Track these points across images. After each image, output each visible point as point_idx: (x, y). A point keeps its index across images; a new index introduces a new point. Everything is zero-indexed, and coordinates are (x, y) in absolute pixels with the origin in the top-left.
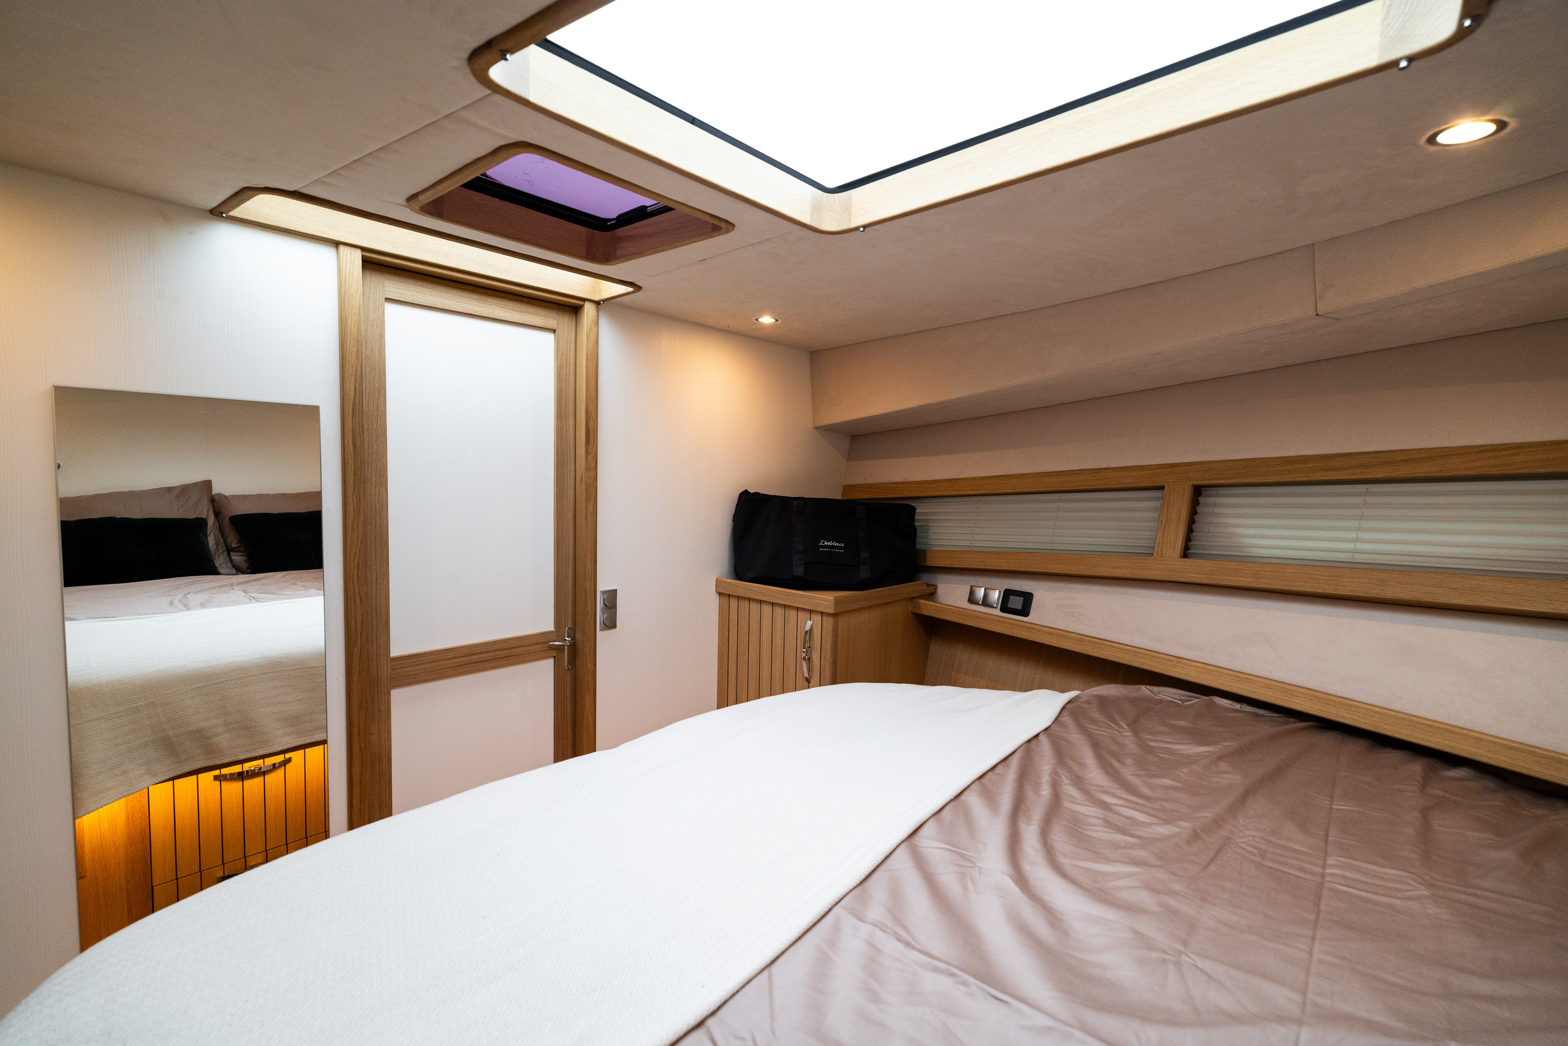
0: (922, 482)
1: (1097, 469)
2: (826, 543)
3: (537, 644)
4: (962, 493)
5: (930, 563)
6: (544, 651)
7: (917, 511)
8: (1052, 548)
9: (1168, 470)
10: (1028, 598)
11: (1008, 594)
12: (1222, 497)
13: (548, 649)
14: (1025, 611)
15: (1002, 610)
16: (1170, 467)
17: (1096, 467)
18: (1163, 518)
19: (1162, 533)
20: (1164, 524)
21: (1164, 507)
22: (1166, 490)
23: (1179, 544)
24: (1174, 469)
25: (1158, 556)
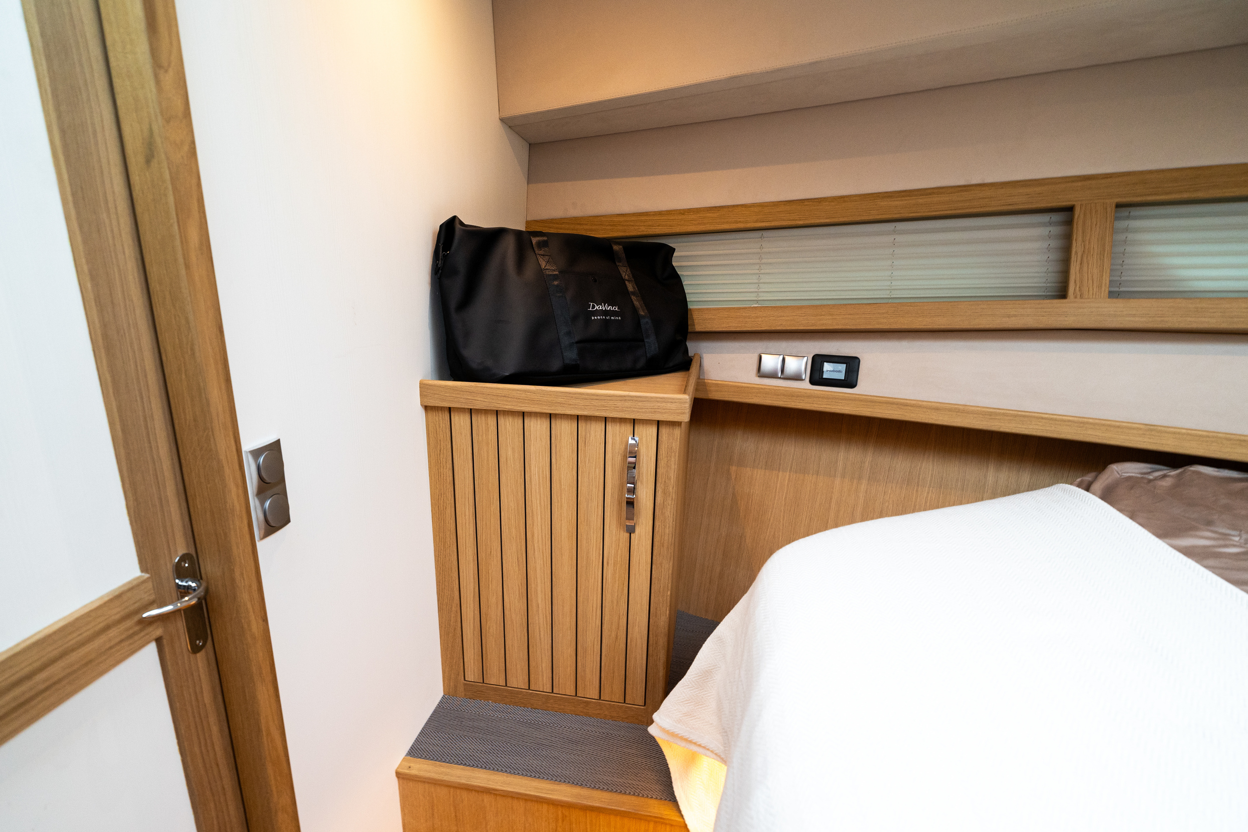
0: (669, 212)
1: (964, 186)
2: (597, 307)
3: (107, 628)
4: (741, 226)
5: (698, 328)
6: (130, 637)
7: (675, 254)
8: (892, 296)
9: (1080, 184)
10: (852, 364)
11: (818, 362)
12: (1136, 219)
13: (137, 628)
14: (850, 381)
15: (813, 382)
16: (1081, 181)
17: (962, 182)
18: (1077, 247)
19: (1078, 268)
20: (1079, 255)
21: (1078, 236)
22: (1077, 211)
23: (1106, 280)
24: (1088, 183)
25: (1076, 297)
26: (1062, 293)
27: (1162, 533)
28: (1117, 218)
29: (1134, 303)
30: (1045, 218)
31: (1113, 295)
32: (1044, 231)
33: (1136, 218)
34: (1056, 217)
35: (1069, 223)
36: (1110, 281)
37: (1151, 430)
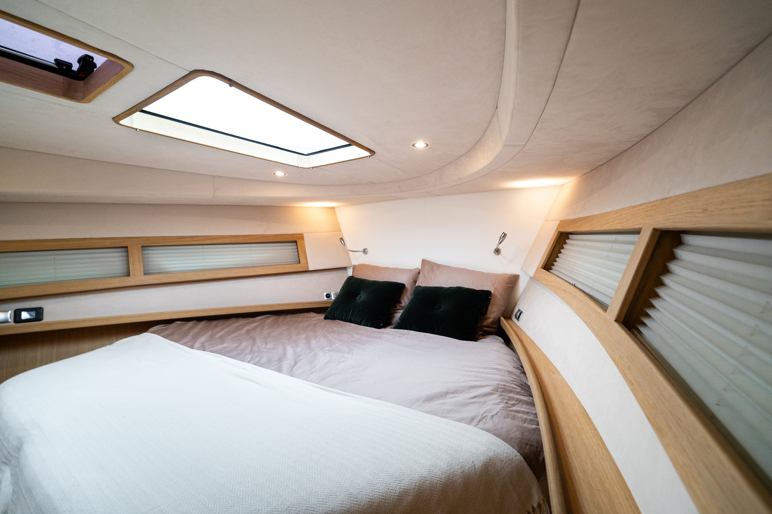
8: (57, 280)
10: (39, 310)
11: (17, 312)
14: (39, 318)
15: (15, 322)
18: (131, 260)
19: (132, 266)
20: (132, 262)
21: (130, 255)
22: (129, 248)
23: (142, 270)
24: (131, 239)
25: (133, 276)
26: (129, 275)
27: (177, 341)
28: (143, 250)
29: (152, 276)
30: (120, 250)
31: (145, 274)
32: (120, 254)
33: (150, 250)
34: (123, 250)
35: (127, 252)
36: (144, 270)
37: (162, 314)
